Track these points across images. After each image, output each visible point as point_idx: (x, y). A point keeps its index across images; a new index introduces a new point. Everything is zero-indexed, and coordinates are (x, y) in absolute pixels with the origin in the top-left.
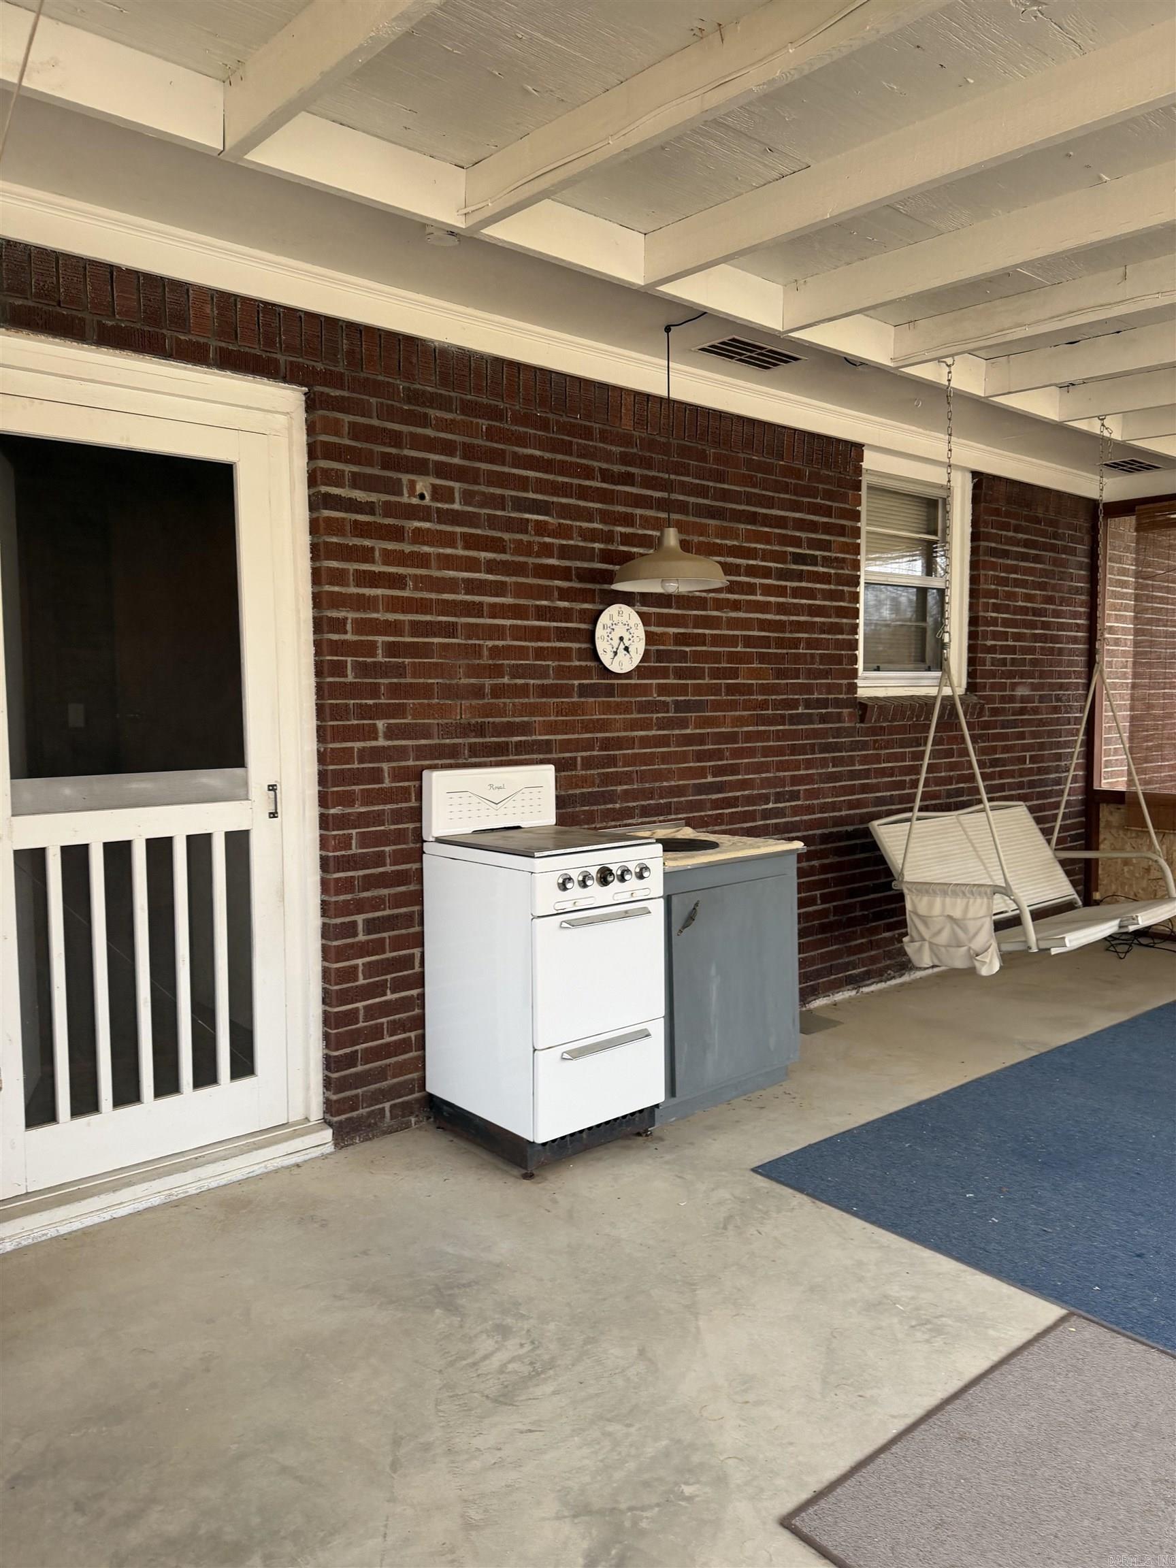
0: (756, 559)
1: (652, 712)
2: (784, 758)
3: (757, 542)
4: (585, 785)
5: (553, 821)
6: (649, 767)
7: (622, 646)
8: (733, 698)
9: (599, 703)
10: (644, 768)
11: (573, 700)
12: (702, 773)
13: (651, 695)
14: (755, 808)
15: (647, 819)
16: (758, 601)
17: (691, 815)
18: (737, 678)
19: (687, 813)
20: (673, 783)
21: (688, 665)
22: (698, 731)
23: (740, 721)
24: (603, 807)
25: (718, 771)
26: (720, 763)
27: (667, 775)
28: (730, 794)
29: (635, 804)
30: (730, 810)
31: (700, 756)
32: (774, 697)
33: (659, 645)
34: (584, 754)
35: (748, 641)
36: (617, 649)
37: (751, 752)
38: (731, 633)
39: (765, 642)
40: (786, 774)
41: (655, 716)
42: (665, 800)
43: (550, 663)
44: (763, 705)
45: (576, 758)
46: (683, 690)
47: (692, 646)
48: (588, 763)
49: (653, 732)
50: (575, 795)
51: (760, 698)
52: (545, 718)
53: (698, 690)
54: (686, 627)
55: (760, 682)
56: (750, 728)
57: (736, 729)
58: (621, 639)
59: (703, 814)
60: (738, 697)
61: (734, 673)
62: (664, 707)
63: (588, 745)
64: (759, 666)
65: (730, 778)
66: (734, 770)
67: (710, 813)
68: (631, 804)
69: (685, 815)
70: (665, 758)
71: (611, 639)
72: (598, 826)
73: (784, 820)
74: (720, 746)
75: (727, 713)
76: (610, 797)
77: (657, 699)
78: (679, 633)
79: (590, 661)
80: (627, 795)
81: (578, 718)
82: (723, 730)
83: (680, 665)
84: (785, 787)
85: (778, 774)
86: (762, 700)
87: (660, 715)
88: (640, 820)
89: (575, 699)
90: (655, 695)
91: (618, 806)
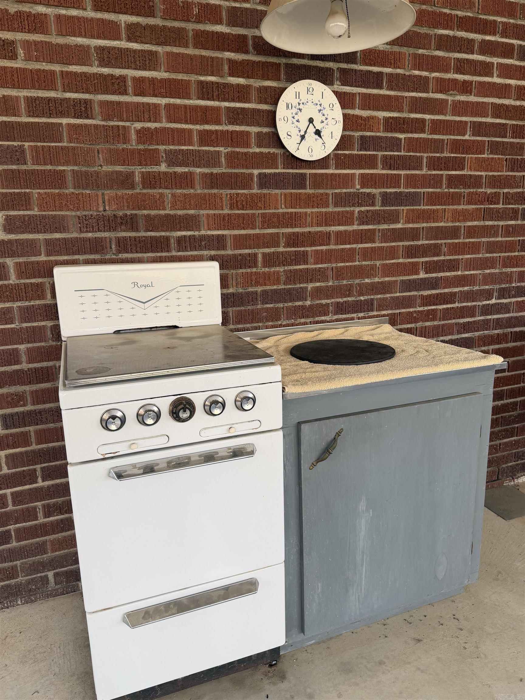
0: (494, 34)
1: (353, 205)
2: (513, 254)
3: (498, 14)
4: (267, 282)
5: (219, 320)
6: (347, 264)
7: (312, 130)
8: (457, 190)
9: (285, 195)
10: (342, 264)
11: (252, 191)
12: (414, 269)
13: (353, 186)
14: (474, 303)
15: (344, 316)
16: (494, 83)
17: (398, 311)
18: (463, 169)
19: (392, 309)
20: (377, 280)
21: (402, 153)
22: (411, 226)
23: (465, 216)
24: (290, 304)
25: (430, 267)
26: (435, 259)
27: (370, 272)
28: (446, 290)
29: (328, 301)
30: (445, 306)
31: (411, 252)
32: (506, 191)
33: (365, 130)
34: (267, 250)
35: (478, 128)
36: (306, 132)
37: (475, 248)
38: (458, 119)
39: (501, 130)
40: (515, 270)
41: (357, 209)
42: (366, 297)
43: (222, 149)
44: (493, 199)
45: (255, 255)
46: (395, 181)
47: (408, 132)
48: (269, 260)
49: (355, 227)
50: (256, 293)
51: (489, 191)
52: (216, 212)
53: (412, 181)
54: (400, 110)
55: (491, 174)
56: (475, 223)
57: (457, 224)
58: (311, 121)
59: (412, 310)
60: (463, 190)
61: (459, 164)
62: (370, 199)
63: (273, 241)
64: (491, 156)
65: (448, 274)
66: (452, 266)
67: (421, 309)
68: (324, 302)
69: (390, 312)
70: (366, 254)
71: (298, 121)
72: (284, 323)
73: (507, 315)
74: (437, 242)
75: (447, 207)
76: (301, 295)
77: (361, 191)
78: (390, 117)
79: (274, 147)
80: (318, 293)
81: (260, 212)
82: (442, 224)
83: (392, 153)
84: (511, 282)
85: (504, 270)
86: (491, 193)
87: (363, 209)
88: (336, 317)
89: (255, 191)
90: (358, 187)
91: (308, 303)
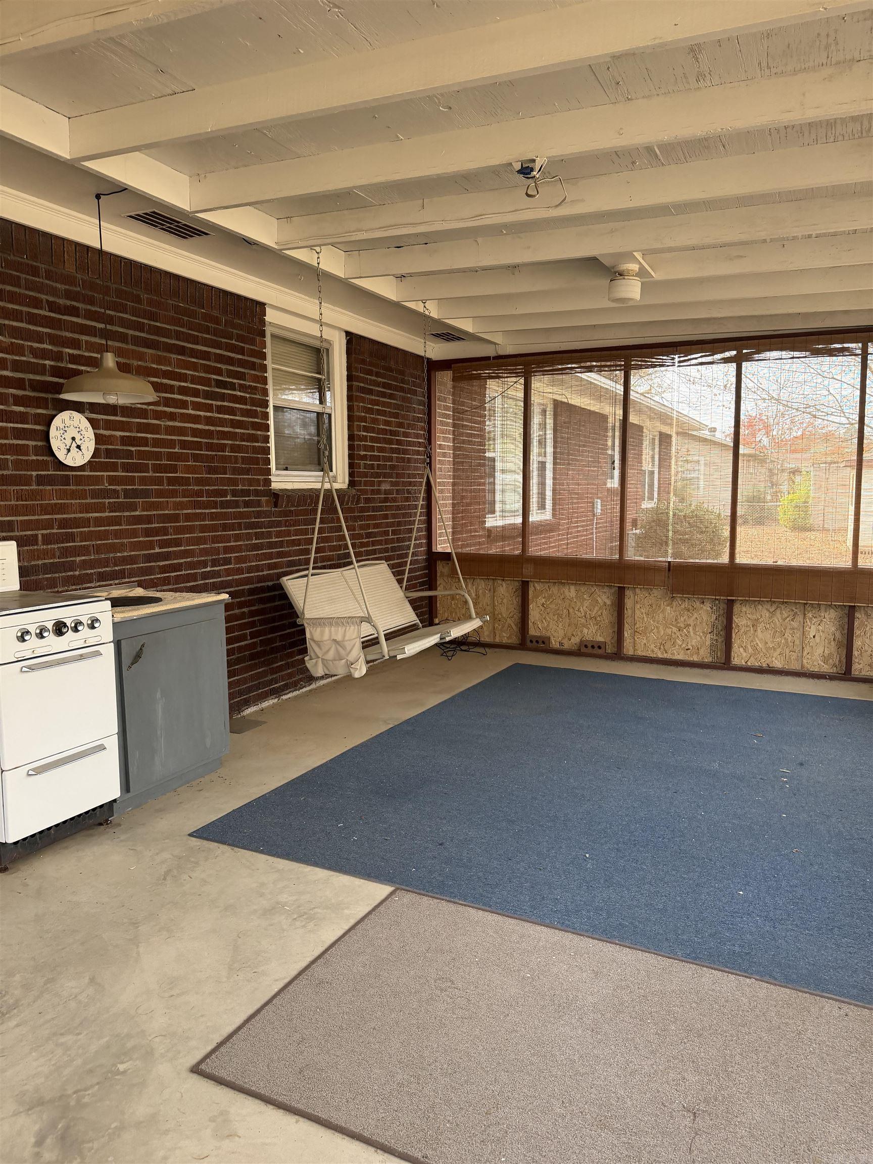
0: (186, 382)
1: (105, 498)
2: (218, 533)
3: (187, 369)
4: (46, 557)
5: (16, 586)
6: (103, 542)
7: (74, 445)
8: (174, 487)
9: (56, 490)
10: (100, 542)
11: (32, 487)
12: (151, 545)
13: (103, 484)
14: (195, 571)
15: (104, 583)
16: (190, 414)
17: (143, 578)
18: (177, 472)
19: (139, 577)
20: (126, 554)
21: (135, 461)
22: (145, 513)
23: (181, 506)
24: (63, 574)
25: (163, 544)
26: (165, 537)
27: (121, 548)
28: (175, 561)
29: (92, 571)
30: (175, 574)
31: (148, 533)
32: (207, 488)
33: (108, 445)
34: (45, 532)
35: (184, 445)
36: (70, 447)
37: (190, 529)
38: (169, 437)
39: (198, 446)
40: (220, 545)
41: (107, 501)
42: (119, 568)
43: (8, 457)
44: (199, 494)
45: (36, 535)
46: (131, 481)
47: (137, 446)
48: (47, 540)
49: (107, 514)
50: (38, 565)
51: (196, 488)
52: (6, 503)
53: (143, 481)
54: (131, 431)
55: (196, 476)
56: (189, 511)
57: (177, 512)
58: (73, 439)
59: (152, 577)
60: (178, 487)
61: (174, 469)
62: (115, 494)
63: (49, 525)
64: (194, 464)
65: (175, 549)
66: (178, 543)
67: (159, 576)
68: (89, 572)
69: (137, 579)
70: (117, 534)
71: (64, 439)
72: (60, 590)
73: (219, 579)
74: (165, 525)
75: (169, 500)
76: (71, 567)
77: (109, 487)
78: (124, 436)
79: (46, 456)
80: (85, 565)
81: (38, 502)
82: (167, 512)
83: (128, 461)
84: (219, 555)
85: (213, 545)
86: (197, 490)
87: (111, 500)
88: (98, 584)
89: (34, 487)
90: (107, 485)
91: (77, 573)
